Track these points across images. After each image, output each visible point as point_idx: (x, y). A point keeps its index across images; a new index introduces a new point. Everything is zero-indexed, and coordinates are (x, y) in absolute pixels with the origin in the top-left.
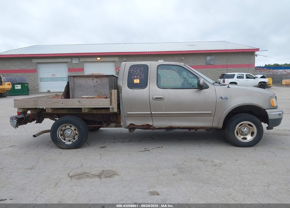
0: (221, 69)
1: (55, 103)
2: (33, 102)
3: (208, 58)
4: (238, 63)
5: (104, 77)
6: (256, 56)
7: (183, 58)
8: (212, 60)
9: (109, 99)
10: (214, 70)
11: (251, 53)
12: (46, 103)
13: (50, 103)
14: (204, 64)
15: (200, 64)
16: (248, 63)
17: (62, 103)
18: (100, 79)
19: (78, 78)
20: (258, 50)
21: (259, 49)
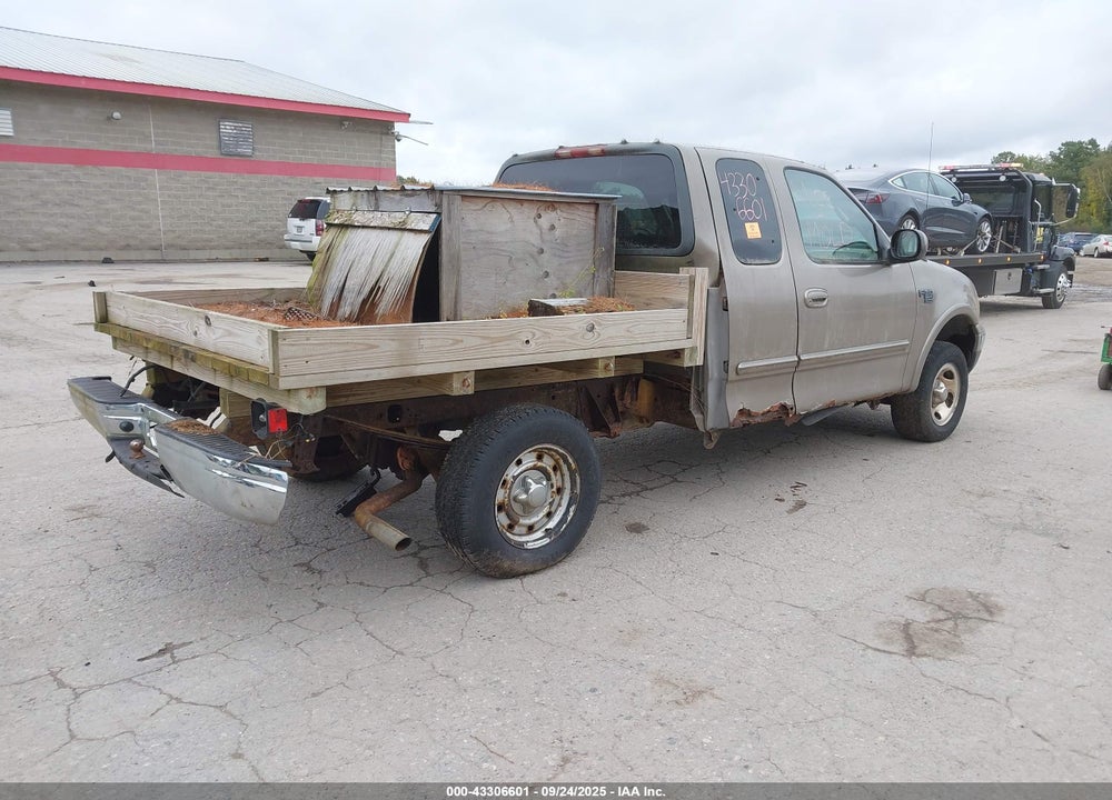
0: (281, 177)
1: (500, 340)
2: (394, 345)
3: (228, 127)
4: (341, 161)
5: (580, 207)
6: (399, 140)
7: (116, 115)
8: (246, 139)
9: (684, 312)
10: (256, 179)
11: (379, 126)
12: (457, 342)
13: (479, 341)
14: (213, 153)
15: (193, 152)
16: (374, 163)
17: (527, 342)
18: (565, 215)
19: (481, 203)
20: (405, 117)
21: (409, 115)
